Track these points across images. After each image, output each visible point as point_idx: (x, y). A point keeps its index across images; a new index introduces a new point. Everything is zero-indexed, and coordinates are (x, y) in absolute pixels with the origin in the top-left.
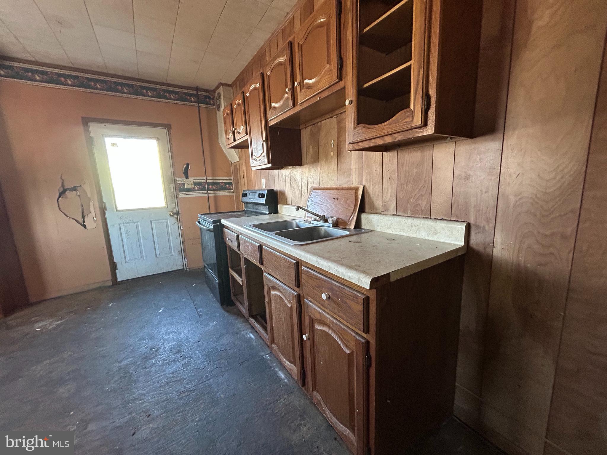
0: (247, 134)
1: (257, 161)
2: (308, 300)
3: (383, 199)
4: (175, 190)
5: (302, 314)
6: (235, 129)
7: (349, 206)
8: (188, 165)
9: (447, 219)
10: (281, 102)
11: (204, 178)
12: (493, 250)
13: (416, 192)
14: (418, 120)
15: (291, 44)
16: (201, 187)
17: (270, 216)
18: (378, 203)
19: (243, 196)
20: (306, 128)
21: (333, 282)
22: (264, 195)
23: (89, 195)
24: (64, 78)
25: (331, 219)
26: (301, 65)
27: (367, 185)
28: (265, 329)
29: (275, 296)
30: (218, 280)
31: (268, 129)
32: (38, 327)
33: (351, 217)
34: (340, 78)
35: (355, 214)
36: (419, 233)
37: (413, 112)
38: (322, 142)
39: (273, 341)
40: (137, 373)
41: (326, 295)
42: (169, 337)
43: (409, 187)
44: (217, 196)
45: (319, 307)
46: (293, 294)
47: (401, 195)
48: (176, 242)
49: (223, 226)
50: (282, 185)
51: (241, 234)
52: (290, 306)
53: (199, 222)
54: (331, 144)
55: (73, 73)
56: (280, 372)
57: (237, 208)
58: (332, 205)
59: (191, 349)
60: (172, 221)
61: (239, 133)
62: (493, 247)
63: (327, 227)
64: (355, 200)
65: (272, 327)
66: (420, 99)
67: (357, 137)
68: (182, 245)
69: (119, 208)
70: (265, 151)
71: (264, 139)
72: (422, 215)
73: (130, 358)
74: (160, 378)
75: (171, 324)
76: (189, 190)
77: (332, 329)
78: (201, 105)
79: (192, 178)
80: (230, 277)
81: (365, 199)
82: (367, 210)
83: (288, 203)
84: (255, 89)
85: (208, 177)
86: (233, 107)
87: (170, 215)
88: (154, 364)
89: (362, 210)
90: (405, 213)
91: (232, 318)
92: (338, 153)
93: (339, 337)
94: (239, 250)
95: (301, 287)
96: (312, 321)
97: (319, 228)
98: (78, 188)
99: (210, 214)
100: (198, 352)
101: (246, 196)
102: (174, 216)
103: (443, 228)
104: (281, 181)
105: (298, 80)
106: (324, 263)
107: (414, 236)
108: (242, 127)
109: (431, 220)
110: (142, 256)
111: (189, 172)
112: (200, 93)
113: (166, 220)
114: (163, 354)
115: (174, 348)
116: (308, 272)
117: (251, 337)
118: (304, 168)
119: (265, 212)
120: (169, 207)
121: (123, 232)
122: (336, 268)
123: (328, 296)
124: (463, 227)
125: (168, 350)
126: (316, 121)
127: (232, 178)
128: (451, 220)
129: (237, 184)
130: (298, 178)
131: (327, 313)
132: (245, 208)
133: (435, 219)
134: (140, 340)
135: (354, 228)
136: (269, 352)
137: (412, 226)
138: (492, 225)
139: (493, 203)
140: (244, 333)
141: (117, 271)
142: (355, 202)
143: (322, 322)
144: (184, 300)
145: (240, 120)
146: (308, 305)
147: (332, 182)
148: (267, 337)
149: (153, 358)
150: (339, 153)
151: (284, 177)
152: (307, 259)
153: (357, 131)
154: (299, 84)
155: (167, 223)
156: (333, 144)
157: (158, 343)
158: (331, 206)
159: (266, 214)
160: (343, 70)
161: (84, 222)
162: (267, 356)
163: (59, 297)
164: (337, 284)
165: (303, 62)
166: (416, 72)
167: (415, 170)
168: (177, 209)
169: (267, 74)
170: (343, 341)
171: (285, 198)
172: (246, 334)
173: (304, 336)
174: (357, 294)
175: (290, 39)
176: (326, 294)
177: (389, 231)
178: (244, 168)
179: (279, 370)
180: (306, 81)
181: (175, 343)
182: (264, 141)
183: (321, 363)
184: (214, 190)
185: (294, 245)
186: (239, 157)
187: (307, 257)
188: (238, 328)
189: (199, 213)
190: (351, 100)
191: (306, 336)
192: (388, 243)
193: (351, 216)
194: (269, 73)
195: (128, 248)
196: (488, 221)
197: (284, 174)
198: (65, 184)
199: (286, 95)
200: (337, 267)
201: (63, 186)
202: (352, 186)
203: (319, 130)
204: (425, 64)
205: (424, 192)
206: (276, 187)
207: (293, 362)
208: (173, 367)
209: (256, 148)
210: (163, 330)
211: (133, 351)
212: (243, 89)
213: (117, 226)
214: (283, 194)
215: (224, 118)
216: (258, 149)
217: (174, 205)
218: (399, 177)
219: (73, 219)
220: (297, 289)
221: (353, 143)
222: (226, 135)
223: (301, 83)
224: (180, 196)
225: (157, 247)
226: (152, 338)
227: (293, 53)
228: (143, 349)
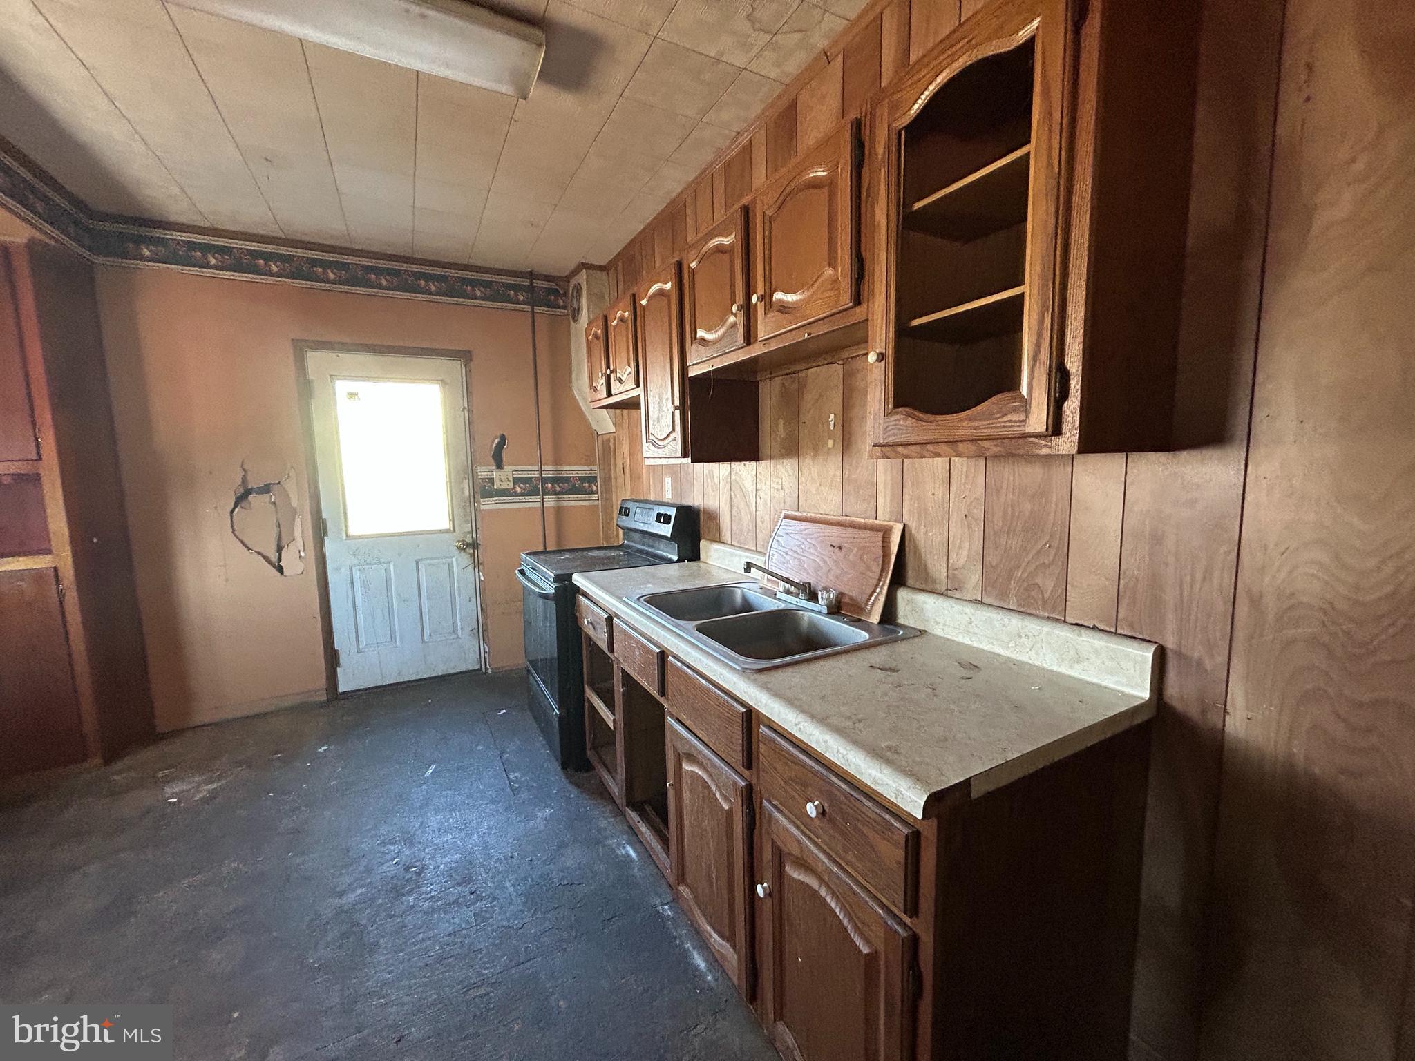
0: (638, 385)
1: (659, 448)
2: (770, 802)
3: (951, 561)
4: (472, 494)
5: (756, 831)
6: (612, 372)
7: (868, 568)
8: (503, 438)
9: (1108, 629)
10: (721, 332)
11: (537, 468)
12: (1224, 720)
13: (1030, 556)
14: (1038, 420)
15: (746, 212)
16: (531, 487)
17: (680, 567)
18: (938, 569)
19: (620, 514)
20: (771, 379)
21: (833, 778)
22: (670, 516)
23: (295, 503)
24: (264, 260)
25: (825, 595)
26: (769, 260)
27: (912, 525)
28: (665, 841)
29: (691, 777)
30: (559, 710)
31: (687, 382)
32: (172, 792)
33: (871, 595)
34: (857, 300)
35: (882, 588)
36: (1037, 654)
37: (1026, 403)
38: (807, 416)
39: (681, 878)
40: (375, 926)
41: (816, 807)
42: (447, 841)
43: (1013, 542)
44: (564, 507)
45: (798, 827)
46: (735, 783)
47: (992, 559)
48: (466, 609)
49: (577, 590)
50: (711, 498)
51: (618, 616)
52: (726, 807)
53: (522, 572)
54: (828, 422)
55: (282, 250)
56: (695, 954)
57: (607, 537)
58: (827, 559)
59: (494, 877)
60: (461, 561)
61: (621, 381)
62: (1225, 712)
63: (815, 614)
64: (884, 556)
65: (683, 847)
66: (1044, 378)
67: (894, 435)
68: (480, 618)
69: (354, 530)
70: (678, 428)
71: (677, 403)
72: (1044, 609)
73: (362, 887)
74: (424, 945)
75: (452, 807)
76: (503, 493)
77: (828, 886)
78: (537, 309)
79: (510, 467)
80: (586, 704)
81: (907, 555)
82: (910, 582)
83: (723, 539)
84: (661, 293)
85: (546, 464)
86: (609, 323)
87: (459, 548)
88: (413, 907)
89: (899, 580)
90: (1001, 600)
91: (586, 804)
92: (845, 444)
93: (843, 908)
94: (612, 650)
95: (754, 769)
96: (780, 857)
97: (795, 614)
98: (275, 488)
99: (545, 552)
100: (508, 884)
101: (628, 515)
102: (467, 550)
103: (1097, 652)
104: (710, 488)
105: (761, 291)
106: (814, 732)
107: (1025, 658)
108: (629, 370)
109: (1067, 627)
110: (393, 638)
111: (504, 455)
112: (537, 283)
113: (450, 560)
114: (432, 885)
115: (455, 870)
116: (774, 741)
117: (628, 855)
118: (763, 465)
119: (670, 556)
120: (457, 529)
121: (357, 585)
122: (842, 750)
123: (821, 810)
124: (1148, 654)
125: (443, 875)
126: (793, 368)
127: (596, 467)
128: (1116, 633)
129: (607, 480)
130: (749, 485)
131: (815, 843)
132: (624, 539)
133: (1077, 624)
134: (383, 843)
135: (879, 623)
136: (670, 899)
137: (1019, 636)
138: (1221, 659)
139: (1221, 607)
140: (612, 842)
141: (339, 670)
142: (883, 561)
143: (804, 864)
144: (480, 748)
145: (624, 354)
146: (770, 815)
147: (829, 505)
148: (667, 863)
149: (410, 893)
150: (847, 442)
151: (716, 481)
152: (772, 714)
153: (894, 423)
154: (762, 298)
155: (450, 565)
156: (832, 423)
157: (423, 854)
158: (825, 561)
159: (670, 561)
160: (863, 285)
161: (280, 560)
162: (666, 907)
163: (216, 724)
164: (844, 786)
165: (773, 253)
166: (1035, 316)
167: (1028, 506)
168: (474, 536)
169: (689, 267)
170: (856, 924)
171: (718, 527)
172: (619, 845)
173: (759, 888)
174: (892, 820)
175: (745, 201)
176: (816, 803)
177: (965, 640)
178: (625, 448)
179: (694, 949)
180: (778, 296)
181: (458, 856)
182: (676, 408)
183: (797, 957)
184: (556, 493)
185: (743, 668)
186: (615, 425)
187: (774, 708)
188: (600, 830)
189: (523, 551)
190: (882, 354)
191: (763, 888)
192: (962, 678)
193: (874, 591)
194: (693, 265)
195: (365, 618)
196: (1210, 646)
197: (716, 475)
198: (249, 478)
199: (732, 319)
200: (845, 749)
201: (244, 480)
202: (877, 522)
203: (801, 388)
204: (1056, 304)
205: (1051, 558)
206: (695, 500)
207: (731, 939)
208: (453, 918)
209: (658, 420)
210: (434, 821)
211: (369, 870)
212: (635, 289)
213: (345, 571)
214: (713, 516)
215: (589, 344)
216: (663, 421)
217: (468, 527)
218: (989, 516)
219: (259, 553)
220: (746, 773)
221: (883, 446)
222: (591, 379)
223: (767, 298)
224: (483, 507)
225: (426, 618)
226: (409, 840)
227: (751, 232)
228: (389, 869)
